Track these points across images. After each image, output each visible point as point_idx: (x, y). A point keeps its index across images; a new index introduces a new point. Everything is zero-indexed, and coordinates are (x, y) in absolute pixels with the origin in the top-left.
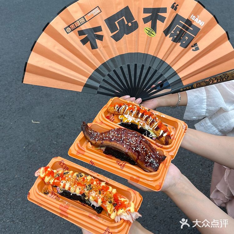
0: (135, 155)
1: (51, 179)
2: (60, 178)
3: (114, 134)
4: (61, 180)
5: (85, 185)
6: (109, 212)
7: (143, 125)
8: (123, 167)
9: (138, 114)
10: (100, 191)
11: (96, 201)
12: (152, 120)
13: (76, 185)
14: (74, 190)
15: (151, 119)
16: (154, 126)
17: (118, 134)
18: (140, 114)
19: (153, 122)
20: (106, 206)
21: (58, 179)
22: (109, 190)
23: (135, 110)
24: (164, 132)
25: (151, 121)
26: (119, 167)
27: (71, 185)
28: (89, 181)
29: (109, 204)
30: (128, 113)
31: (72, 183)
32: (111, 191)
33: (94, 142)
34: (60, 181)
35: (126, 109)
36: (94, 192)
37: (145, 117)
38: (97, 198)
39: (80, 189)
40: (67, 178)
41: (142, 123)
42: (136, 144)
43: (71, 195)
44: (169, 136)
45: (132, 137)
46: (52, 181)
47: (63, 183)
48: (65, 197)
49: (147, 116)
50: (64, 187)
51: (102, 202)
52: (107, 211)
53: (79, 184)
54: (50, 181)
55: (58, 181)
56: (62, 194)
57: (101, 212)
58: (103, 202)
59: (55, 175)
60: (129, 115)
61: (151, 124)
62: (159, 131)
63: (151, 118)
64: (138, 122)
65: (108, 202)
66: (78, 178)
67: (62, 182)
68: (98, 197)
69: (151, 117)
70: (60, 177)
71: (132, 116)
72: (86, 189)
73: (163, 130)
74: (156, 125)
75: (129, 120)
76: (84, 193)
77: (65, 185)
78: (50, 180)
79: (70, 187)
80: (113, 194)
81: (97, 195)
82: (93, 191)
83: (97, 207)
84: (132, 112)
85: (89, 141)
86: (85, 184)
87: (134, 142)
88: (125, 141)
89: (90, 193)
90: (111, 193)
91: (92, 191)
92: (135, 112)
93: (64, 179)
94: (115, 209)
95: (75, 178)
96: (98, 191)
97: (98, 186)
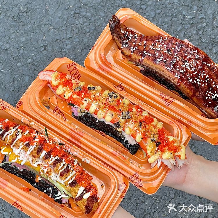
0: (191, 90)
1: (67, 92)
2: (83, 94)
3: (162, 48)
4: (84, 97)
5: (119, 111)
6: (149, 153)
7: (47, 173)
8: (169, 104)
9: (39, 151)
10: (141, 124)
11: (134, 136)
12: (65, 167)
13: (107, 109)
14: (104, 115)
15: (64, 165)
16: (69, 177)
17: (169, 50)
18: (44, 152)
19: (67, 171)
20: (146, 144)
21: (79, 94)
22: (152, 123)
23: (35, 143)
24: (86, 191)
25: (63, 169)
26: (164, 102)
27: (99, 106)
28: (125, 106)
29: (152, 142)
30: (21, 147)
31: (101, 105)
32: (156, 125)
33: (127, 53)
34: (82, 97)
35: (18, 138)
36: (133, 123)
37: (53, 159)
38: (136, 132)
39: (112, 115)
40: (92, 96)
41: (47, 169)
42: (195, 71)
43: (97, 121)
44: (94, 198)
45: (190, 59)
46: (67, 95)
47: (88, 102)
48: (84, 123)
49: (56, 158)
50: (87, 108)
51: (142, 139)
52: (146, 151)
53: (111, 108)
54: (65, 94)
55: (78, 97)
56: (80, 119)
57: (136, 153)
58: (144, 138)
59: (74, 87)
60: (22, 151)
61: (62, 175)
62: (76, 188)
63: (64, 162)
64: (39, 165)
65: (149, 140)
66: (110, 99)
67: (86, 100)
68: (138, 131)
69: (63, 160)
70: (82, 92)
71: (28, 153)
72: (121, 118)
73: (84, 187)
74: (73, 176)
75: (21, 159)
76: (118, 123)
77: (89, 105)
78: (65, 92)
79: (98, 109)
80: (158, 129)
81: (136, 128)
82: (131, 121)
83: (132, 144)
84: (28, 145)
85: (120, 49)
86: (120, 109)
87: (192, 67)
88: (178, 67)
89: (127, 123)
90: (155, 127)
91: (129, 121)
92: (35, 146)
93: (89, 96)
94: (158, 149)
95: (107, 98)
96: (138, 122)
97: (138, 116)
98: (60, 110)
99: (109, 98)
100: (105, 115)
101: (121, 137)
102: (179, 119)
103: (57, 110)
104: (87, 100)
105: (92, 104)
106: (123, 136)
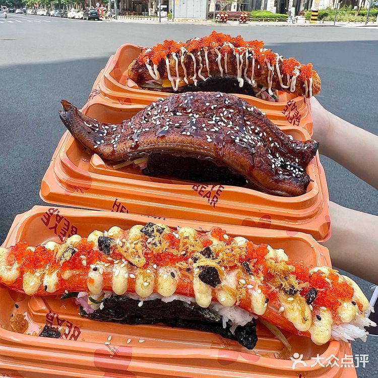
3: (161, 113)
42: (234, 126)
45: (217, 109)
87: (226, 121)
95: (142, 241)
96: (239, 264)
97: (232, 251)
98: (57, 317)
99: (147, 239)
100: (156, 281)
101: (212, 318)
102: (244, 221)
103: (52, 320)
104: (98, 266)
105: (114, 270)
106: (214, 314)
